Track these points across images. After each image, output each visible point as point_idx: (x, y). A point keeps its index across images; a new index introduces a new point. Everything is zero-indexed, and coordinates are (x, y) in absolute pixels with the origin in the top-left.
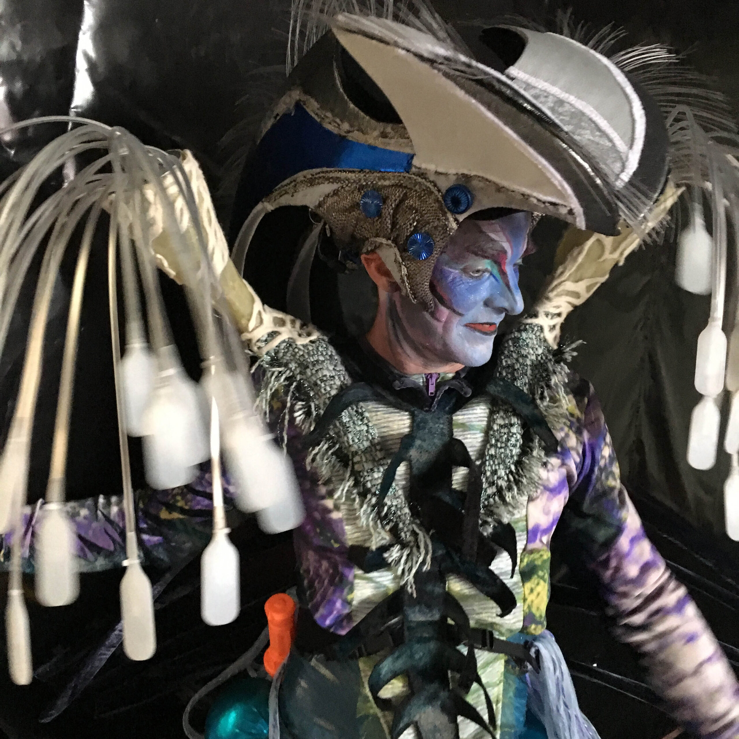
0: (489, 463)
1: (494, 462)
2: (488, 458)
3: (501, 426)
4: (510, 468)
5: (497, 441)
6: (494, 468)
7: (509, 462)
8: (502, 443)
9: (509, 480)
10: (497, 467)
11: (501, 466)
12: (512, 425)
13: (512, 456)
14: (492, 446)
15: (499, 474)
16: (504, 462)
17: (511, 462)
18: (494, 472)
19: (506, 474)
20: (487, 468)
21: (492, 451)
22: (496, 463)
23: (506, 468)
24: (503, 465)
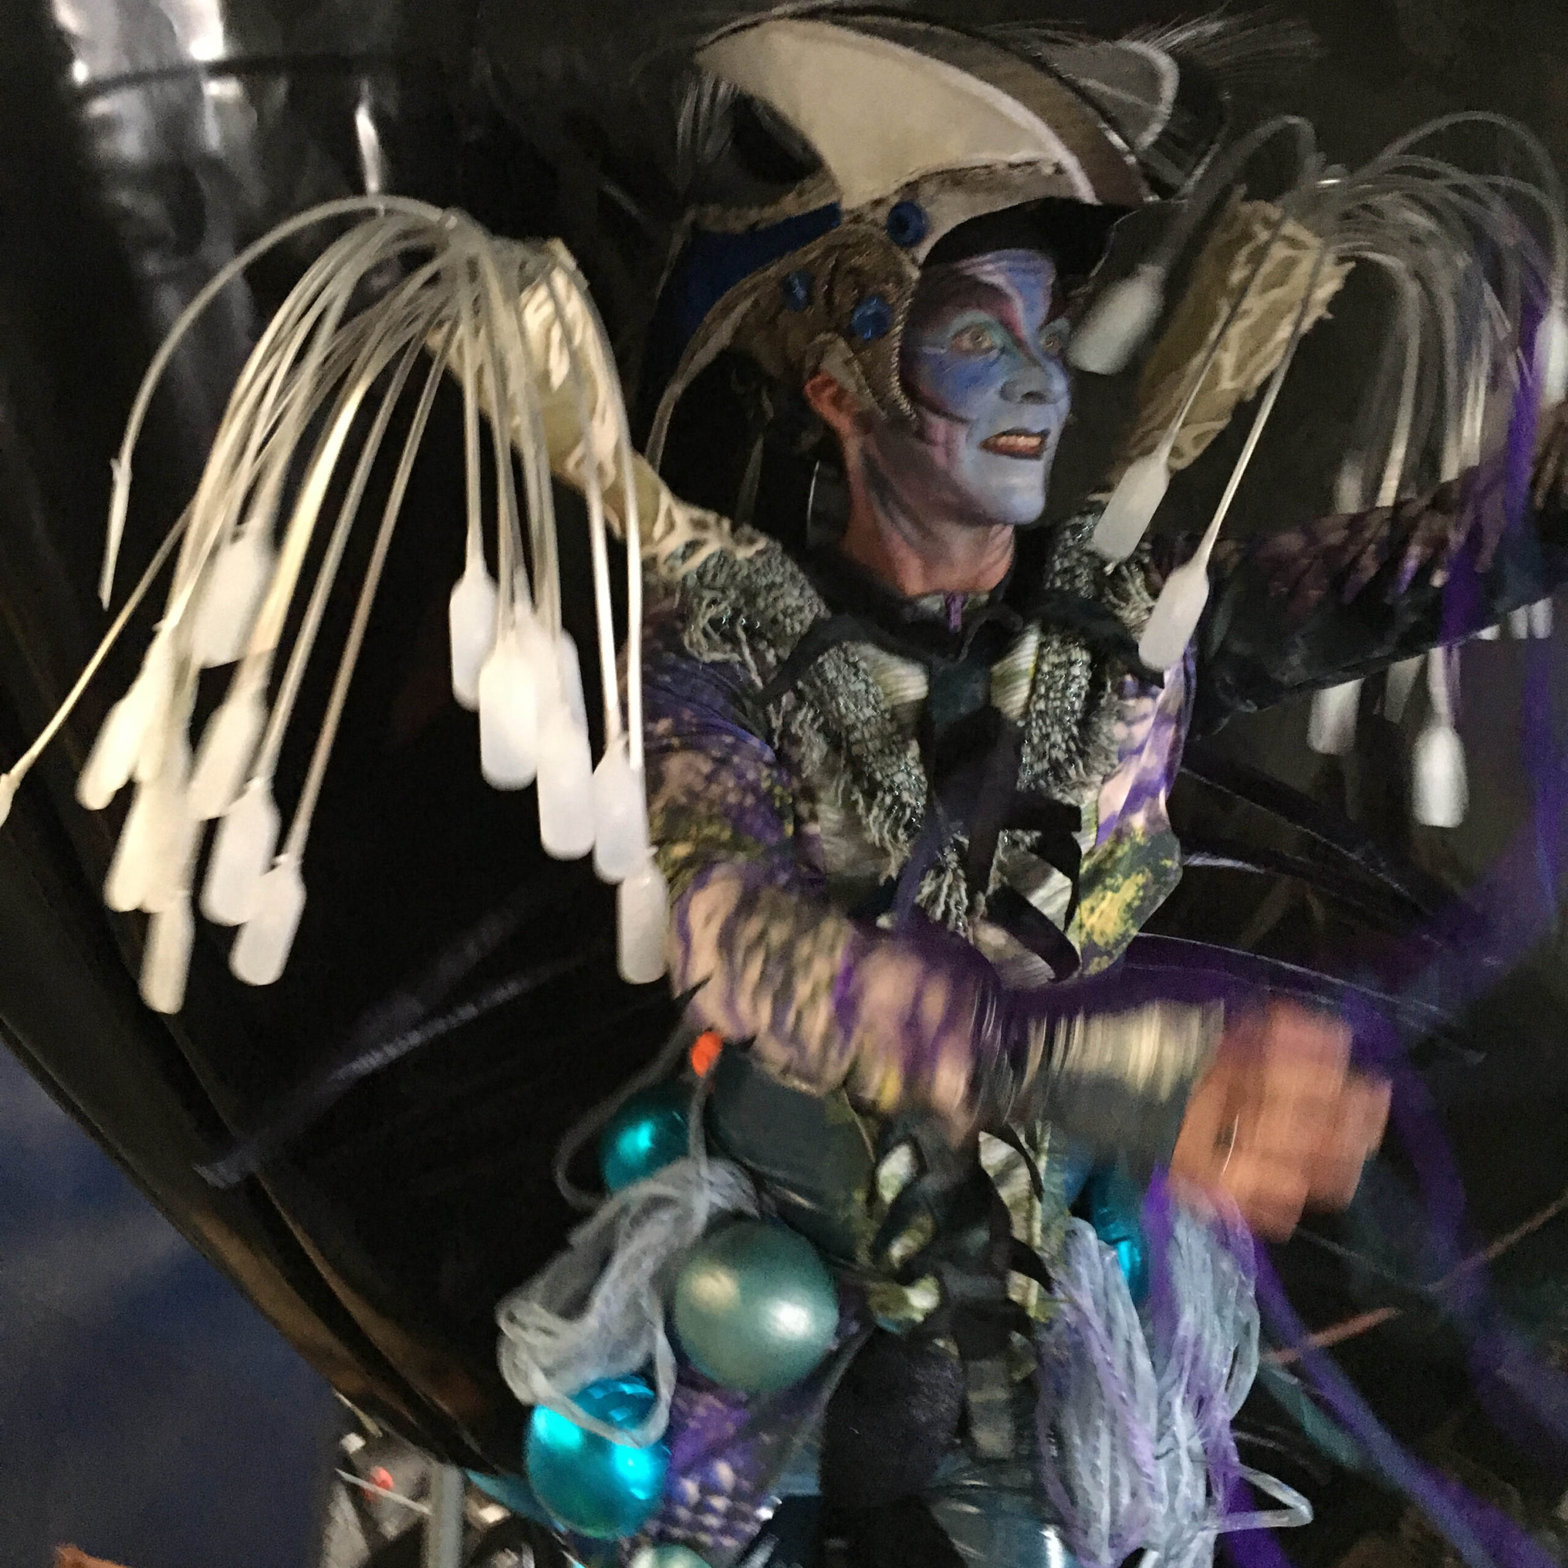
0: (1037, 724)
1: (1044, 722)
2: (1034, 716)
3: (1056, 666)
4: (1069, 729)
5: (1048, 689)
6: (1044, 731)
7: (1069, 721)
8: (1056, 691)
9: (1068, 750)
10: (1050, 729)
11: (1057, 728)
12: (1072, 663)
13: (1074, 712)
14: (1040, 697)
15: (1052, 739)
16: (1060, 721)
17: (1073, 720)
18: (1046, 737)
19: (1064, 741)
20: (1033, 732)
21: (1041, 705)
22: (1048, 722)
23: (1065, 730)
24: (1060, 725)
